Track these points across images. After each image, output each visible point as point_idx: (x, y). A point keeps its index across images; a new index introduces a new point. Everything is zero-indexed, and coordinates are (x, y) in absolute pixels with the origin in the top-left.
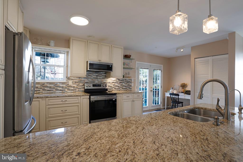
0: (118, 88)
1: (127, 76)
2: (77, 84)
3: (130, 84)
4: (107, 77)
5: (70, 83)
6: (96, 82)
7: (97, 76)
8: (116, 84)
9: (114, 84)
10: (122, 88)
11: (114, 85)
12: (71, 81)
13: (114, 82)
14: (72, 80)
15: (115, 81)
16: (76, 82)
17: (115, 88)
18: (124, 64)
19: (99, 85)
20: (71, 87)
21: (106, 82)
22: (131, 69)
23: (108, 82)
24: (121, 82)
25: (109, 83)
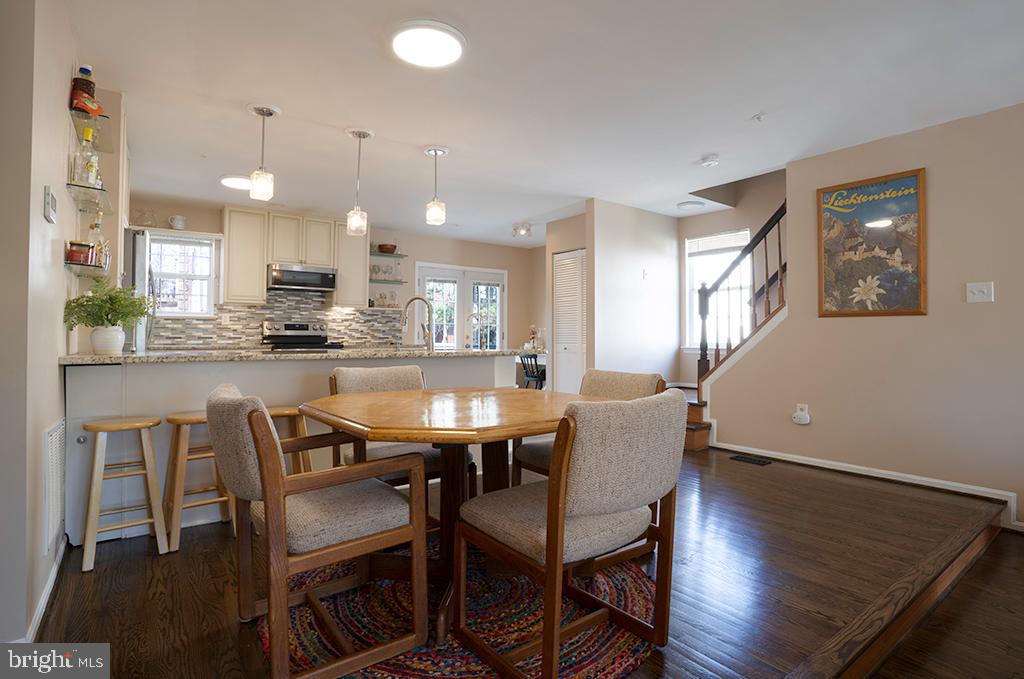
0: (359, 335)
1: (388, 301)
2: (245, 322)
3: (398, 325)
4: (326, 305)
5: (225, 319)
6: (296, 319)
7: (298, 302)
8: (355, 325)
9: (347, 323)
10: (373, 337)
11: (346, 328)
12: (228, 315)
13: (347, 320)
14: (230, 311)
15: (352, 317)
16: (239, 319)
17: (350, 336)
18: (374, 269)
19: (304, 327)
20: (226, 329)
21: (325, 318)
22: (400, 282)
23: (330, 318)
24: (369, 321)
25: (334, 321)
